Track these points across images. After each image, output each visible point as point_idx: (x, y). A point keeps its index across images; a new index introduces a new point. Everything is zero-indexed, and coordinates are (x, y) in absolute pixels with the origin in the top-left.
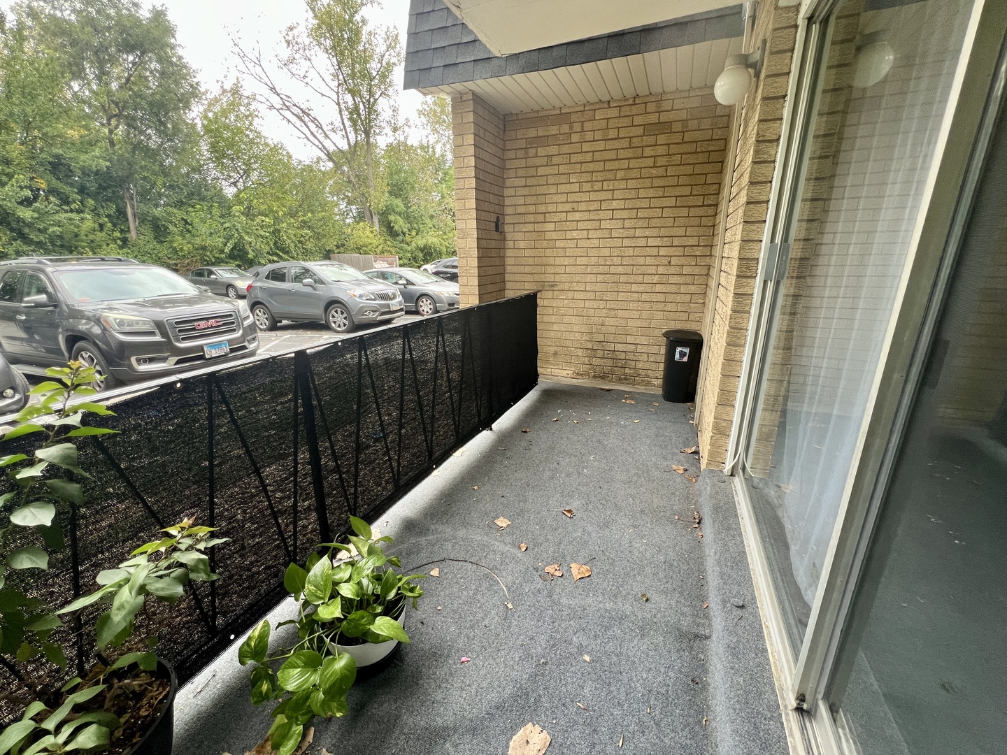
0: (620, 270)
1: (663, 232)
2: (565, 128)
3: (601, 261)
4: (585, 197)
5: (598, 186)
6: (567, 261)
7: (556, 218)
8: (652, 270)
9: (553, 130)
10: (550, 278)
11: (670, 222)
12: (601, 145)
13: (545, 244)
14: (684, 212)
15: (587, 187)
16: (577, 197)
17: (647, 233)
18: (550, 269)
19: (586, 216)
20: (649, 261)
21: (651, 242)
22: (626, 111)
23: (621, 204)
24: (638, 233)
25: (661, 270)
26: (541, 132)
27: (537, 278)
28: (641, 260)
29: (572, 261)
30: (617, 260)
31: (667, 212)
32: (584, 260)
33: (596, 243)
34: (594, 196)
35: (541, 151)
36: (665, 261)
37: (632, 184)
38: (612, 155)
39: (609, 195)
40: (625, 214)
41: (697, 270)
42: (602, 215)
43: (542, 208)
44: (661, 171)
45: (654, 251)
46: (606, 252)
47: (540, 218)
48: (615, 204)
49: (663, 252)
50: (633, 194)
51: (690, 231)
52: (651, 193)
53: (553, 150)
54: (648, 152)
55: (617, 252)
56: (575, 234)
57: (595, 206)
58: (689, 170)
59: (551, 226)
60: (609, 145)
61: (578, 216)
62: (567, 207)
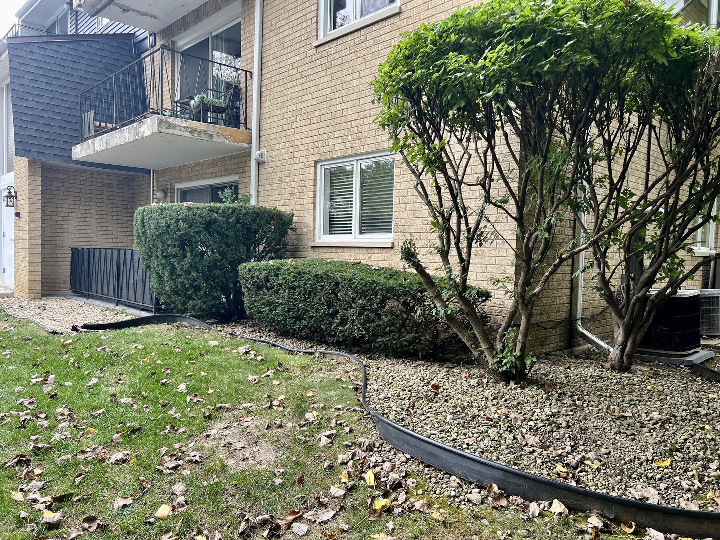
0: (96, 240)
1: (114, 225)
2: (66, 177)
3: (87, 236)
4: (78, 207)
5: (84, 203)
6: (69, 235)
7: (64, 215)
8: (111, 241)
9: (60, 176)
10: (61, 243)
11: (116, 222)
12: (84, 187)
13: (57, 226)
14: (121, 218)
15: (79, 203)
16: (74, 207)
17: (107, 225)
18: (60, 239)
19: (79, 215)
20: (109, 237)
21: (109, 229)
22: (94, 176)
23: (95, 212)
24: (103, 225)
25: (114, 241)
26: (54, 176)
27: (53, 243)
28: (106, 237)
29: (72, 235)
30: (95, 236)
31: (115, 218)
32: (79, 235)
33: (84, 228)
34: (82, 207)
35: (54, 184)
36: (116, 237)
37: (99, 205)
38: (90, 192)
39: (89, 208)
40: (97, 217)
41: (129, 241)
42: (86, 216)
43: (55, 210)
44: (111, 202)
45: (111, 233)
46: (89, 232)
47: (54, 214)
48: (92, 212)
49: (114, 233)
50: (100, 209)
51: (124, 226)
52: (107, 209)
53: (61, 185)
54: (105, 193)
55: (95, 232)
56: (73, 223)
57: (83, 212)
58: (122, 203)
59: (61, 219)
60: (88, 188)
61: (74, 215)
62: (69, 211)
